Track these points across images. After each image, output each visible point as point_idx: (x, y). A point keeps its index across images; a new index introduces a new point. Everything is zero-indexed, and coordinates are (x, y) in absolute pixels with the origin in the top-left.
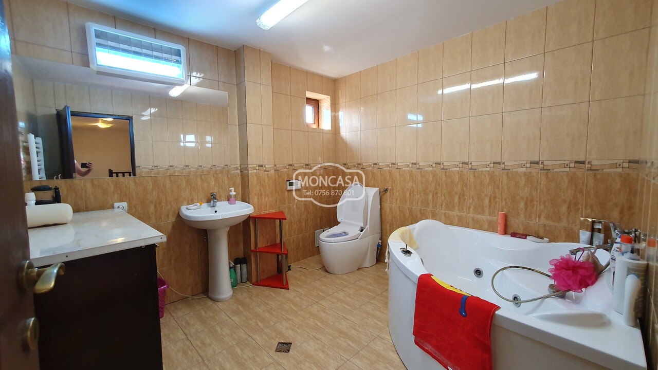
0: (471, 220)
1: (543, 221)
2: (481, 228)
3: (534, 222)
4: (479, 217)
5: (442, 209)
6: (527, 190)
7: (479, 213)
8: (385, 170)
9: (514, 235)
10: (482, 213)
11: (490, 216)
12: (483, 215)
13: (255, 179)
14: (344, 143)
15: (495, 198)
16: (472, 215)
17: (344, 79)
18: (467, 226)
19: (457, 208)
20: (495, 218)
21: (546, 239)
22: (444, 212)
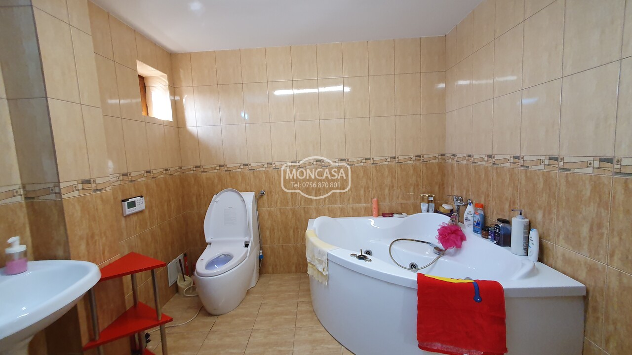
0: (351, 210)
1: (401, 201)
2: (359, 215)
3: (395, 202)
4: (357, 205)
5: (325, 204)
6: (389, 179)
7: (357, 203)
8: (259, 171)
9: (384, 215)
10: (359, 202)
11: (365, 203)
12: (360, 203)
13: (78, 208)
14: (195, 140)
15: (368, 188)
16: (351, 205)
17: (188, 56)
18: (348, 216)
19: (338, 201)
20: (369, 205)
21: (404, 214)
22: (327, 206)
